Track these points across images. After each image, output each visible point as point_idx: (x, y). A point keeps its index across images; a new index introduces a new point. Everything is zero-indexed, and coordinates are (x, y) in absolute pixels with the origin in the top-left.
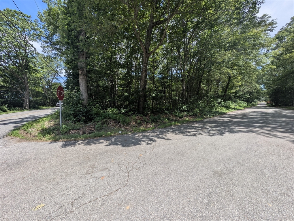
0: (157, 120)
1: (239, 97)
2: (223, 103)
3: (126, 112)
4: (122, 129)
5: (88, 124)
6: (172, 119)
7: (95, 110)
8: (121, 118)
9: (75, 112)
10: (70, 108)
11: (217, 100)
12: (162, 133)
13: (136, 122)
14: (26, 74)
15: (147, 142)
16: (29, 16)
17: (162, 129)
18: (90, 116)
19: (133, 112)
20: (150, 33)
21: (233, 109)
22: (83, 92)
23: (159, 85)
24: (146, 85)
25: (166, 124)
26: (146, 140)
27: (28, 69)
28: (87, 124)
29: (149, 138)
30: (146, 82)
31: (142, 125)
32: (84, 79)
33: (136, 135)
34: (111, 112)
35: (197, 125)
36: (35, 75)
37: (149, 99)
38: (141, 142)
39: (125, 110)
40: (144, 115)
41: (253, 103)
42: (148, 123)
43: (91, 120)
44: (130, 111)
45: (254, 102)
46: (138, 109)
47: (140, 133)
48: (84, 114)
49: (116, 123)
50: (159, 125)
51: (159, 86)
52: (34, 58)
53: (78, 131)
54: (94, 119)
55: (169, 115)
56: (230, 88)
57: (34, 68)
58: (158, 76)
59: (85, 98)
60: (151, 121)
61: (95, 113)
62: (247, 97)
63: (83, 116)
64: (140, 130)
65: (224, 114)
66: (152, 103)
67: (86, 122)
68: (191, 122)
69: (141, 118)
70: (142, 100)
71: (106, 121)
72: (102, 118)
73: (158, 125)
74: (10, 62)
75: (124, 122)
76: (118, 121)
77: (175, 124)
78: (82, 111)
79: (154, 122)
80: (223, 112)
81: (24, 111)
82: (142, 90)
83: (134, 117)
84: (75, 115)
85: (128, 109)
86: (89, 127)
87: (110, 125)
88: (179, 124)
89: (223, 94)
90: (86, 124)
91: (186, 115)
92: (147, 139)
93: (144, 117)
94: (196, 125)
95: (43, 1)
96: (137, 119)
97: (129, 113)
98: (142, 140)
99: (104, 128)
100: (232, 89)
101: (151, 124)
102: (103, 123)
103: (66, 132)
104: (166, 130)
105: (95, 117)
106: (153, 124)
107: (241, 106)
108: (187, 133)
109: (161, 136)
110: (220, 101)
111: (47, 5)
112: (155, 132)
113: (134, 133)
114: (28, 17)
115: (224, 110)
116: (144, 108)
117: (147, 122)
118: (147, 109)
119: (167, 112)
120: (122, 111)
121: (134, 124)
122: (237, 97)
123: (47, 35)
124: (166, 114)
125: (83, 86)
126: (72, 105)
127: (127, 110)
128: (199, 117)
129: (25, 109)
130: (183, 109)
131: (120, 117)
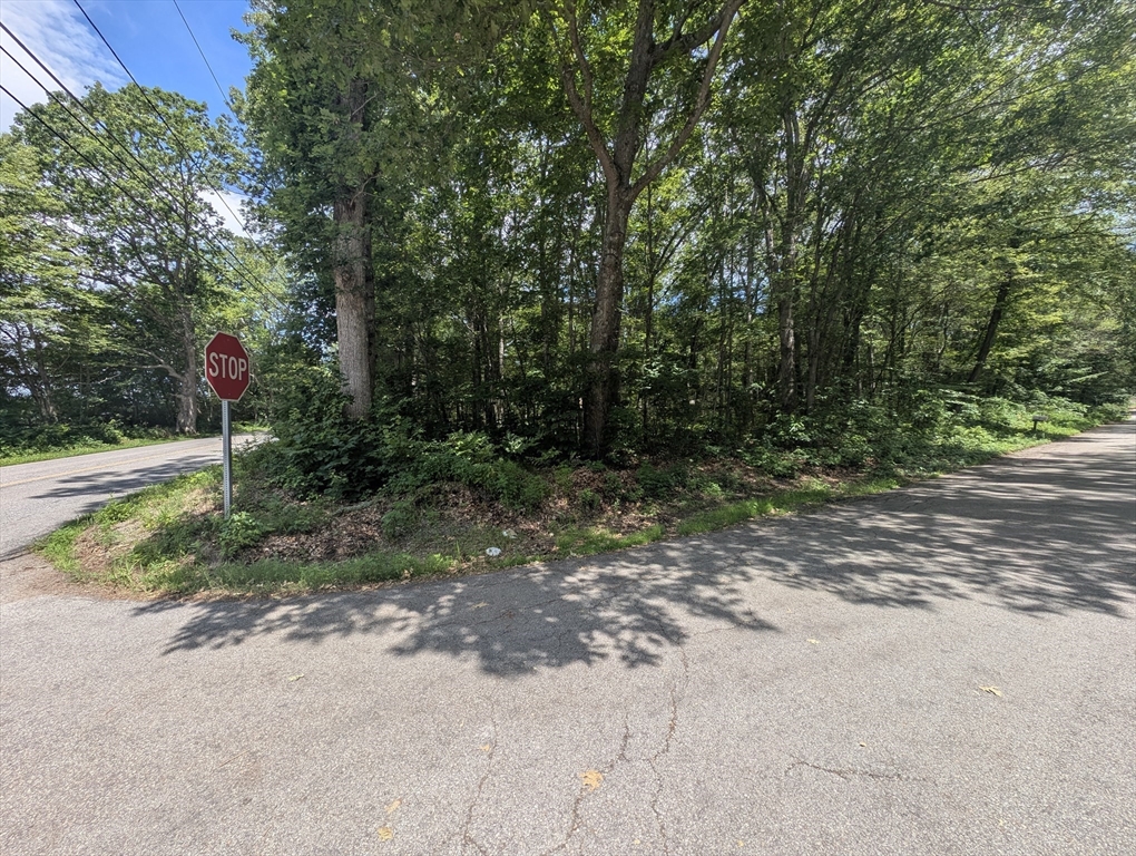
0: (669, 487)
1: (1043, 381)
2: (974, 410)
3: (530, 451)
4: (505, 533)
5: (359, 506)
6: (742, 485)
7: (391, 440)
8: (503, 481)
9: (308, 450)
10: (291, 430)
11: (945, 396)
12: (706, 569)
13: (571, 498)
14: (189, 309)
15: (627, 636)
16: (199, 104)
17: (699, 538)
18: (370, 468)
19: (557, 452)
20: (635, 95)
21: (1028, 433)
22: (351, 363)
23: (670, 335)
24: (617, 336)
25: (719, 513)
26: (625, 620)
27: (197, 292)
28: (358, 501)
29: (637, 608)
30: (615, 317)
31: (602, 511)
32: (355, 308)
33: (569, 579)
34: (460, 450)
35: (887, 522)
36: (220, 310)
37: (630, 394)
38: (596, 634)
39: (524, 442)
40: (610, 464)
41: (1108, 406)
42: (630, 502)
43: (376, 483)
44: (546, 443)
45: (1112, 401)
46: (585, 434)
47: (587, 561)
48: (345, 460)
49: (481, 500)
50: (681, 513)
51: (668, 341)
52: (216, 252)
53: (303, 538)
54: (386, 482)
55: (724, 465)
56: (1002, 339)
57: (215, 288)
58: (665, 299)
59: (360, 389)
60: (641, 492)
61: (391, 454)
62: (1083, 378)
63: (339, 469)
64: (590, 542)
65: (993, 458)
66: (645, 411)
67: (350, 495)
68: (840, 500)
69: (596, 476)
70: (599, 394)
71: (438, 491)
72: (420, 477)
73: (674, 511)
74: (140, 269)
75: (516, 497)
76: (488, 492)
77: (761, 511)
78: (337, 448)
79: (656, 496)
80: (986, 448)
81: (175, 440)
82: (602, 350)
83: (565, 474)
84: (308, 464)
85: (539, 436)
86: (356, 518)
87: (452, 512)
88: (787, 514)
89: (970, 366)
90: (351, 503)
91: (807, 463)
92: (628, 611)
93: (612, 474)
94: (883, 525)
95: (232, 36)
96: (576, 484)
97: (540, 455)
98: (602, 614)
99: (424, 527)
100: (1009, 343)
101: (641, 509)
102: (418, 503)
103: (244, 547)
104: (727, 550)
105: (391, 474)
106: (654, 510)
107: (1062, 423)
108: (859, 579)
109: (706, 592)
110: (960, 399)
111: (248, 51)
112: (669, 563)
113: (559, 562)
114: (197, 109)
115: (988, 442)
116: (610, 432)
117: (624, 499)
118: (620, 434)
119: (716, 449)
120: (509, 447)
121: (562, 508)
122: (1033, 380)
123: (258, 166)
124: (707, 458)
125: (352, 340)
126: (299, 420)
127: (532, 442)
128: (873, 477)
129: (183, 432)
130: (788, 434)
131: (500, 473)
